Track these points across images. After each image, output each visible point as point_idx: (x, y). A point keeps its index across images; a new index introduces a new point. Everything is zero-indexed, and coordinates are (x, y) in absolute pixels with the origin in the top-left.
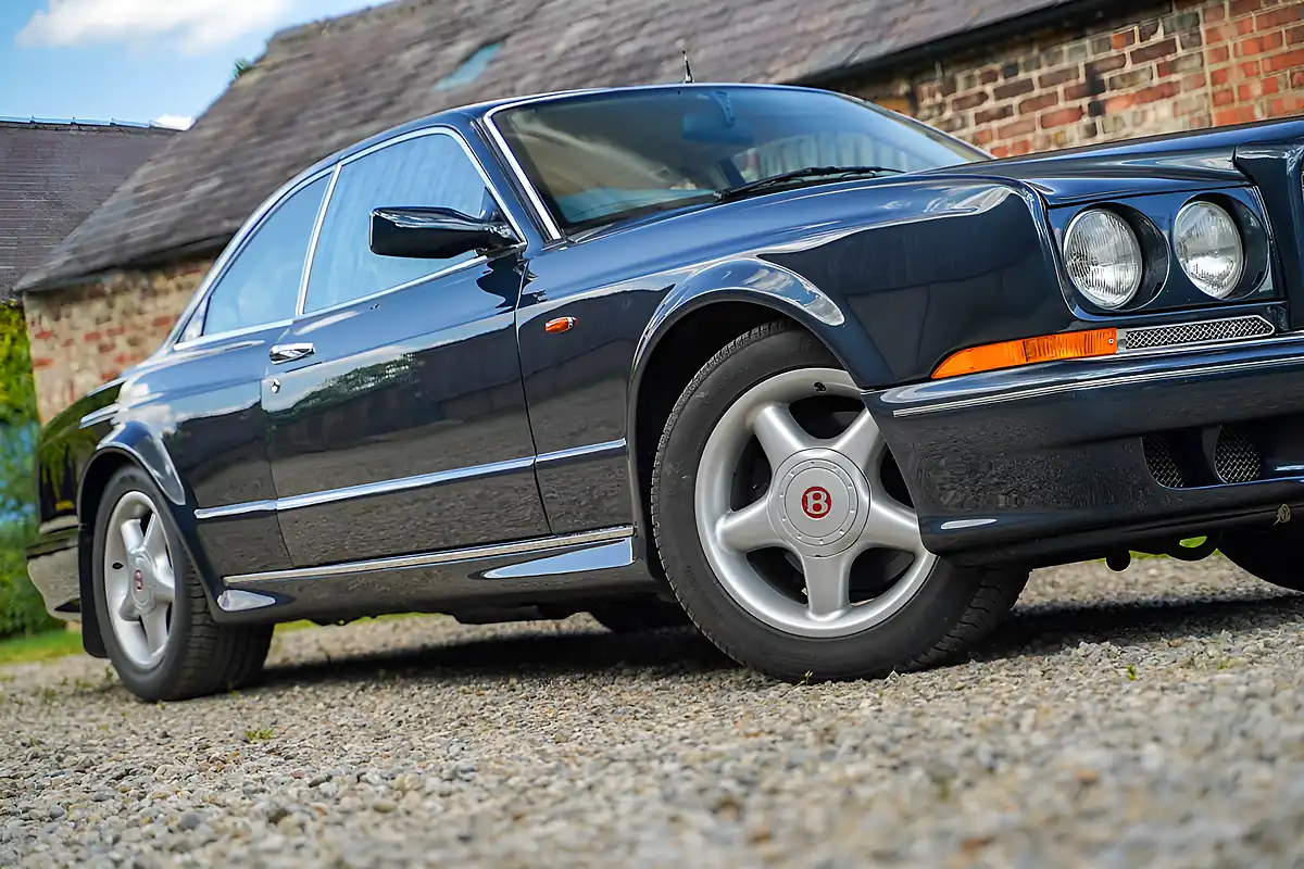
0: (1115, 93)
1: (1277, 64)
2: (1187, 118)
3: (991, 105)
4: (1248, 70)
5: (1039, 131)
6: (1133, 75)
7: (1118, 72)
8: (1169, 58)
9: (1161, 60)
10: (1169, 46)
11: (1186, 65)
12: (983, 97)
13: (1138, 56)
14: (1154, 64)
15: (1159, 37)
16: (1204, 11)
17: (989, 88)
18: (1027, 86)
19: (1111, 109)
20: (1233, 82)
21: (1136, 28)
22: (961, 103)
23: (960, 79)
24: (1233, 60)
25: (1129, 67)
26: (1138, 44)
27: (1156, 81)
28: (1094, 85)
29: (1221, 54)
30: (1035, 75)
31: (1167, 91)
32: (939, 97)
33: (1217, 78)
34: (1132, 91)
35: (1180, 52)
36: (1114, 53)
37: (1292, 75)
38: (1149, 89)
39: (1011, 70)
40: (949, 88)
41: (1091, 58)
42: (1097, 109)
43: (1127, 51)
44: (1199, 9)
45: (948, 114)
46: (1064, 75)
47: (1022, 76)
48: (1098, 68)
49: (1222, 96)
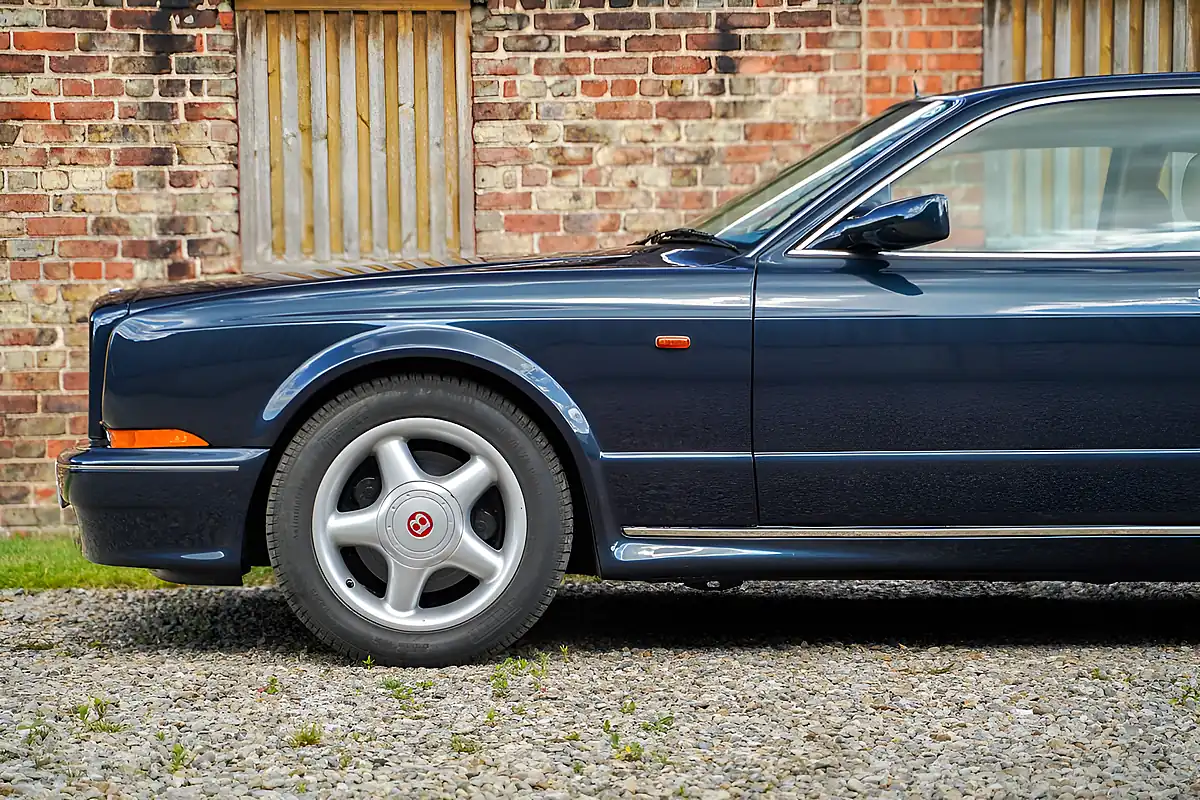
0: (751, 53)
1: (946, 63)
2: (834, 98)
3: (589, 31)
4: (912, 61)
5: (651, 75)
6: (775, 39)
7: (758, 31)
8: (822, 30)
9: (810, 30)
10: (822, 17)
11: (840, 42)
12: (580, 20)
13: (784, 20)
14: (803, 32)
15: (811, 5)
17: (589, 12)
18: (641, 21)
19: (746, 70)
20: (894, 71)
22: (548, 21)
24: (895, 49)
25: (771, 29)
26: (785, 7)
27: (803, 51)
28: (726, 37)
29: (882, 40)
30: (653, 11)
31: (815, 64)
32: (519, 9)
33: (875, 63)
34: (773, 55)
35: (835, 27)
36: (754, 9)
38: (796, 58)
41: (726, 9)
42: (728, 66)
43: (772, 11)
45: (529, 31)
46: (693, 20)
47: (636, 8)
48: (734, 21)
49: (878, 84)
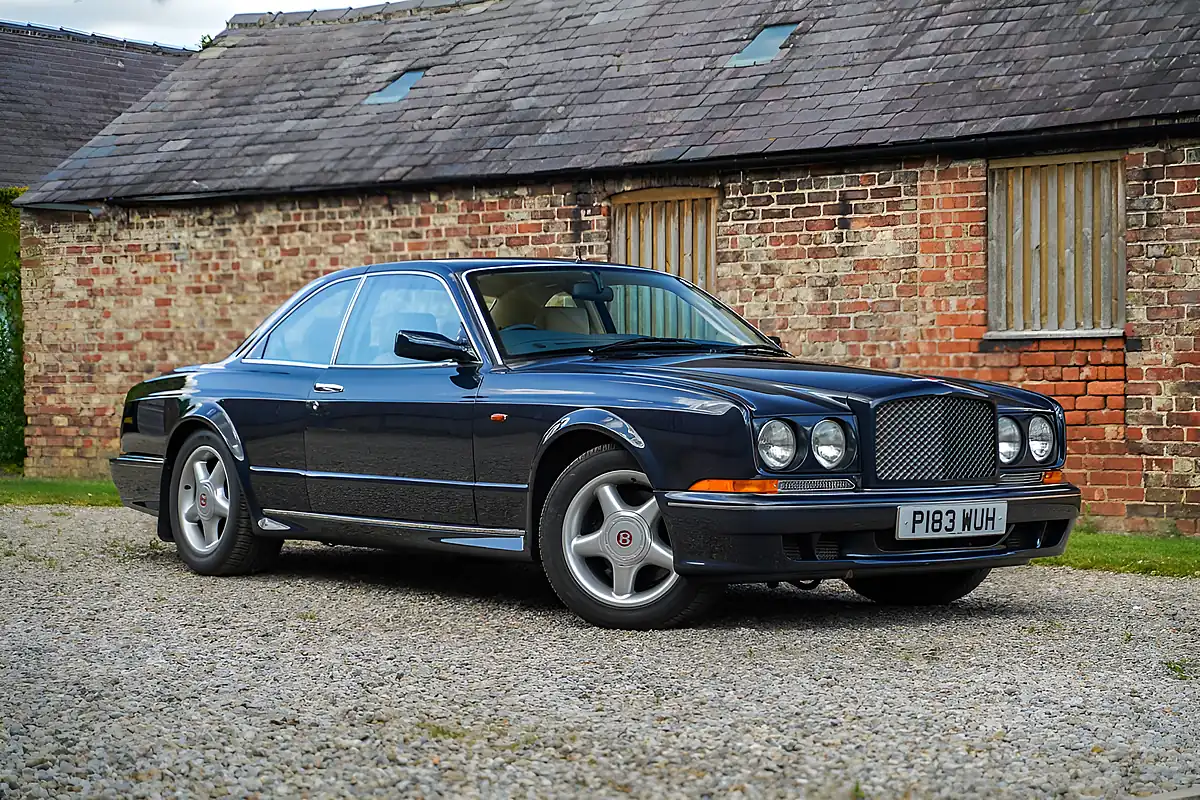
0: (857, 216)
1: (964, 217)
2: (901, 242)
3: (774, 206)
4: (945, 217)
5: (805, 232)
6: (871, 206)
7: (861, 201)
8: (895, 199)
9: (890, 199)
10: (896, 191)
11: (906, 207)
12: (770, 200)
13: (876, 194)
14: (885, 200)
15: (890, 184)
16: (922, 172)
17: (774, 195)
18: (800, 198)
19: (855, 226)
20: (935, 223)
21: (877, 175)
22: (754, 201)
23: (756, 185)
24: (936, 210)
25: (869, 200)
26: (877, 186)
27: (885, 213)
28: (845, 208)
29: (929, 203)
30: (806, 192)
31: (891, 221)
32: (740, 195)
33: (924, 219)
34: (869, 216)
35: (903, 197)
36: (860, 188)
37: (971, 226)
38: (881, 218)
39: (791, 185)
40: (748, 189)
41: (845, 189)
42: (845, 224)
43: (869, 189)
44: (918, 170)
45: (744, 207)
46: (827, 196)
47: (797, 191)
48: (849, 196)
49: (926, 233)
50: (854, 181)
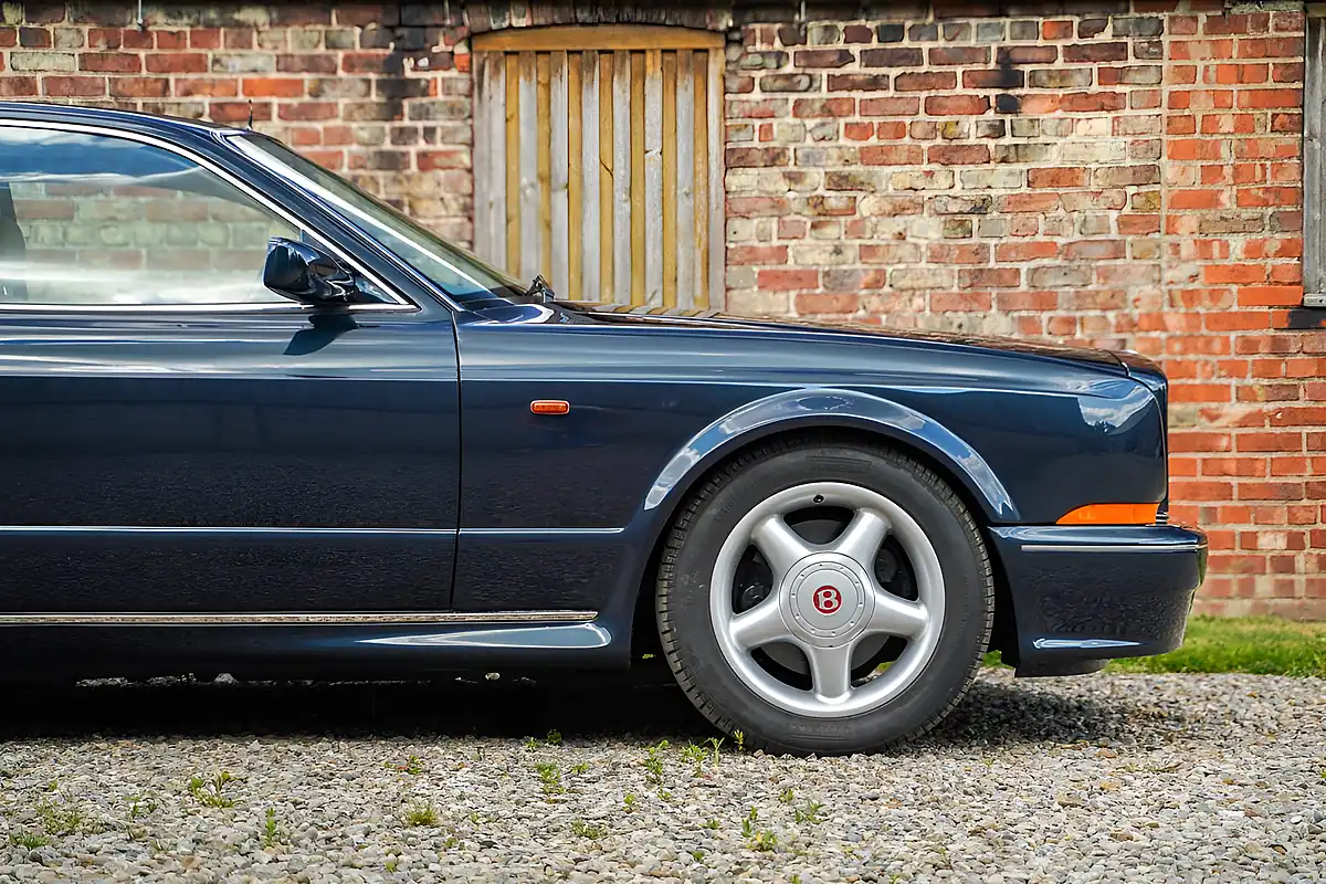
0: (1035, 91)
1: (1259, 99)
2: (1129, 139)
3: (856, 69)
4: (1220, 100)
5: (922, 116)
6: (1064, 75)
7: (1045, 67)
8: (1116, 64)
9: (1104, 65)
10: (1118, 51)
11: (1138, 78)
12: (845, 57)
13: (1073, 53)
14: (1095, 67)
15: (1106, 37)
16: (1172, 19)
17: (855, 49)
18: (913, 57)
19: (1029, 110)
20: (1199, 108)
21: (1076, 20)
22: (810, 58)
23: (815, 29)
24: (1200, 85)
25: (1059, 64)
26: (1075, 40)
27: (1095, 88)
28: (1008, 74)
29: (1188, 75)
30: (926, 46)
31: (1108, 102)
32: (778, 45)
33: (1177, 100)
34: (1061, 93)
35: (1132, 61)
36: (1040, 42)
37: (1275, 116)
38: (1087, 96)
39: (895, 33)
40: (795, 36)
41: (1008, 43)
42: (1009, 106)
43: (1060, 44)
44: (1165, 16)
45: (790, 68)
46: (970, 55)
47: (906, 43)
48: (1017, 56)
49: (1179, 124)
50: (1026, 30)
